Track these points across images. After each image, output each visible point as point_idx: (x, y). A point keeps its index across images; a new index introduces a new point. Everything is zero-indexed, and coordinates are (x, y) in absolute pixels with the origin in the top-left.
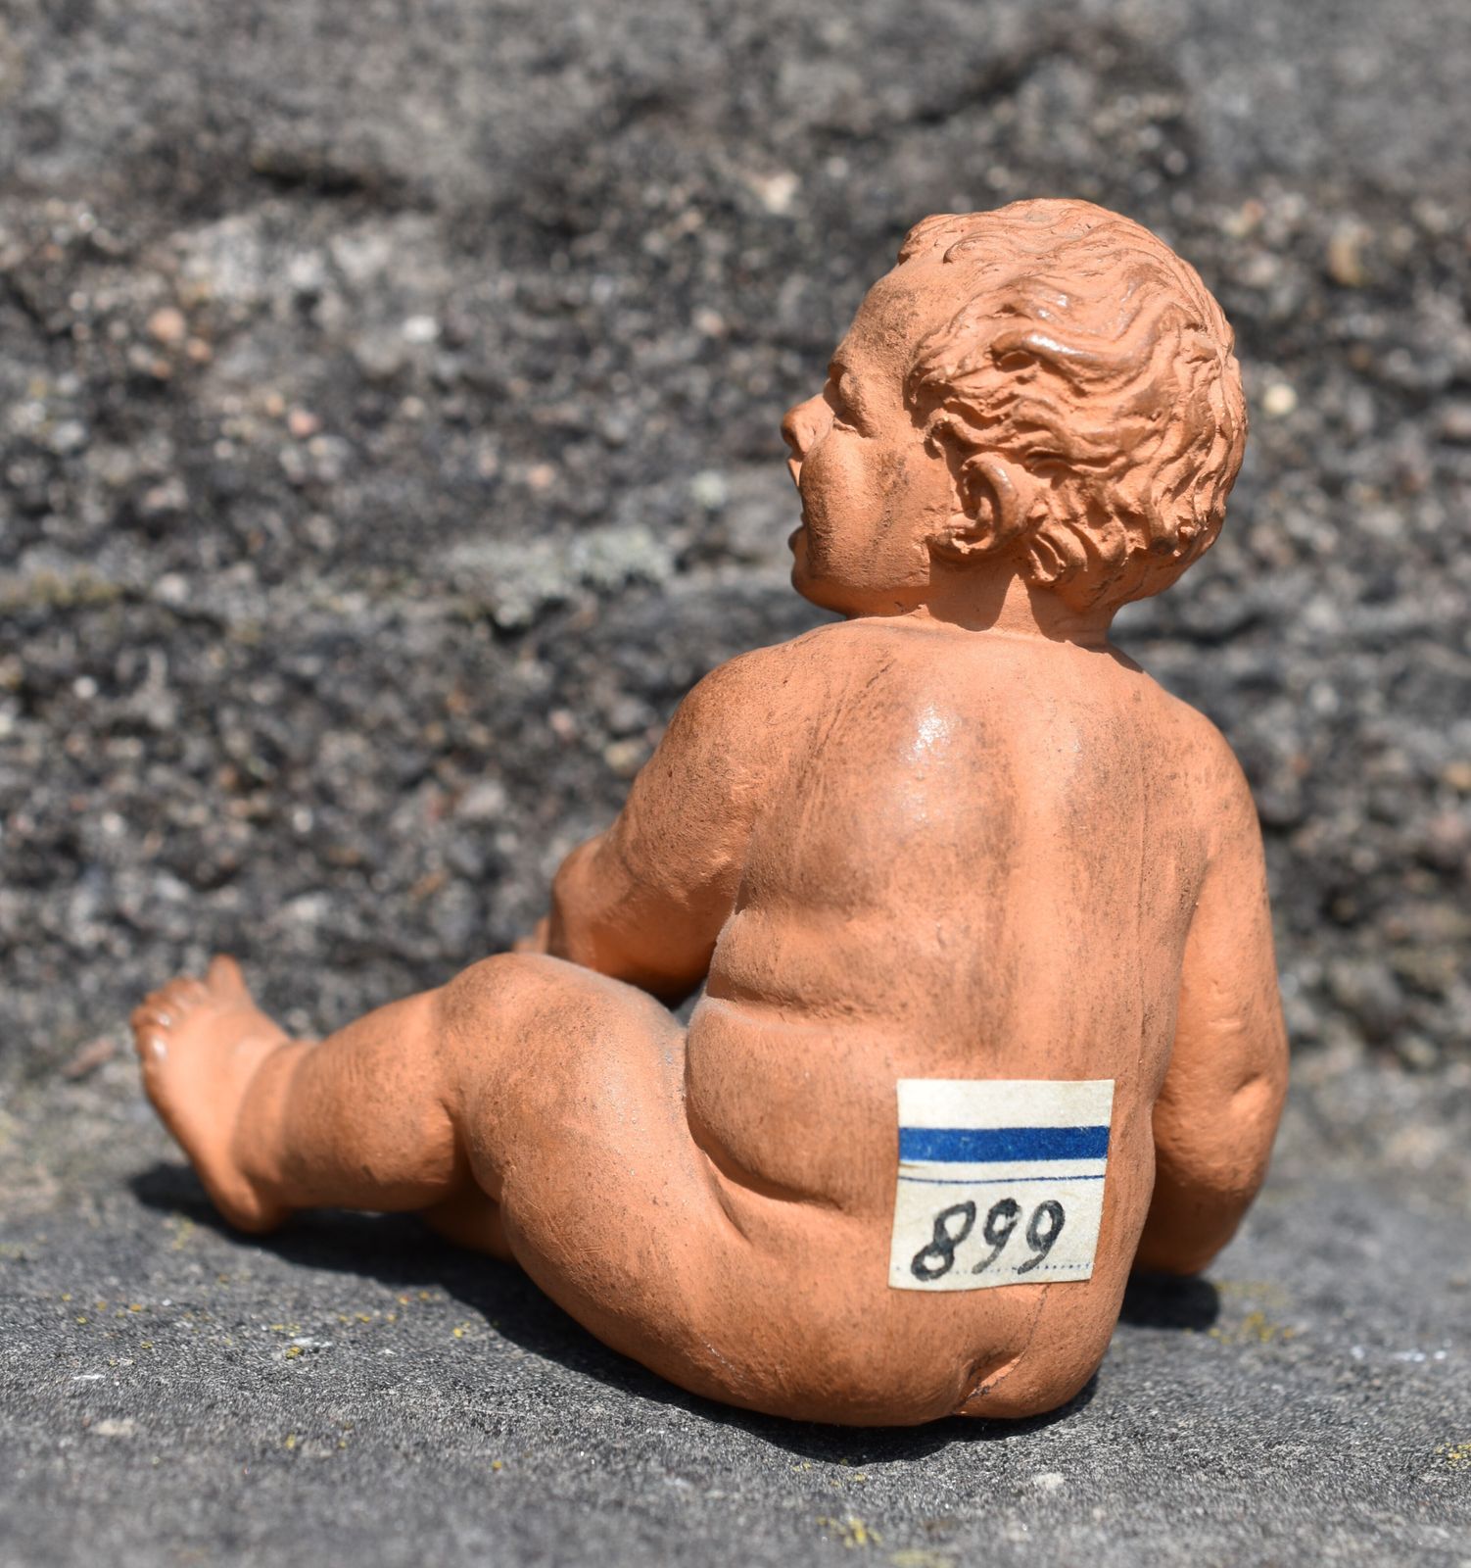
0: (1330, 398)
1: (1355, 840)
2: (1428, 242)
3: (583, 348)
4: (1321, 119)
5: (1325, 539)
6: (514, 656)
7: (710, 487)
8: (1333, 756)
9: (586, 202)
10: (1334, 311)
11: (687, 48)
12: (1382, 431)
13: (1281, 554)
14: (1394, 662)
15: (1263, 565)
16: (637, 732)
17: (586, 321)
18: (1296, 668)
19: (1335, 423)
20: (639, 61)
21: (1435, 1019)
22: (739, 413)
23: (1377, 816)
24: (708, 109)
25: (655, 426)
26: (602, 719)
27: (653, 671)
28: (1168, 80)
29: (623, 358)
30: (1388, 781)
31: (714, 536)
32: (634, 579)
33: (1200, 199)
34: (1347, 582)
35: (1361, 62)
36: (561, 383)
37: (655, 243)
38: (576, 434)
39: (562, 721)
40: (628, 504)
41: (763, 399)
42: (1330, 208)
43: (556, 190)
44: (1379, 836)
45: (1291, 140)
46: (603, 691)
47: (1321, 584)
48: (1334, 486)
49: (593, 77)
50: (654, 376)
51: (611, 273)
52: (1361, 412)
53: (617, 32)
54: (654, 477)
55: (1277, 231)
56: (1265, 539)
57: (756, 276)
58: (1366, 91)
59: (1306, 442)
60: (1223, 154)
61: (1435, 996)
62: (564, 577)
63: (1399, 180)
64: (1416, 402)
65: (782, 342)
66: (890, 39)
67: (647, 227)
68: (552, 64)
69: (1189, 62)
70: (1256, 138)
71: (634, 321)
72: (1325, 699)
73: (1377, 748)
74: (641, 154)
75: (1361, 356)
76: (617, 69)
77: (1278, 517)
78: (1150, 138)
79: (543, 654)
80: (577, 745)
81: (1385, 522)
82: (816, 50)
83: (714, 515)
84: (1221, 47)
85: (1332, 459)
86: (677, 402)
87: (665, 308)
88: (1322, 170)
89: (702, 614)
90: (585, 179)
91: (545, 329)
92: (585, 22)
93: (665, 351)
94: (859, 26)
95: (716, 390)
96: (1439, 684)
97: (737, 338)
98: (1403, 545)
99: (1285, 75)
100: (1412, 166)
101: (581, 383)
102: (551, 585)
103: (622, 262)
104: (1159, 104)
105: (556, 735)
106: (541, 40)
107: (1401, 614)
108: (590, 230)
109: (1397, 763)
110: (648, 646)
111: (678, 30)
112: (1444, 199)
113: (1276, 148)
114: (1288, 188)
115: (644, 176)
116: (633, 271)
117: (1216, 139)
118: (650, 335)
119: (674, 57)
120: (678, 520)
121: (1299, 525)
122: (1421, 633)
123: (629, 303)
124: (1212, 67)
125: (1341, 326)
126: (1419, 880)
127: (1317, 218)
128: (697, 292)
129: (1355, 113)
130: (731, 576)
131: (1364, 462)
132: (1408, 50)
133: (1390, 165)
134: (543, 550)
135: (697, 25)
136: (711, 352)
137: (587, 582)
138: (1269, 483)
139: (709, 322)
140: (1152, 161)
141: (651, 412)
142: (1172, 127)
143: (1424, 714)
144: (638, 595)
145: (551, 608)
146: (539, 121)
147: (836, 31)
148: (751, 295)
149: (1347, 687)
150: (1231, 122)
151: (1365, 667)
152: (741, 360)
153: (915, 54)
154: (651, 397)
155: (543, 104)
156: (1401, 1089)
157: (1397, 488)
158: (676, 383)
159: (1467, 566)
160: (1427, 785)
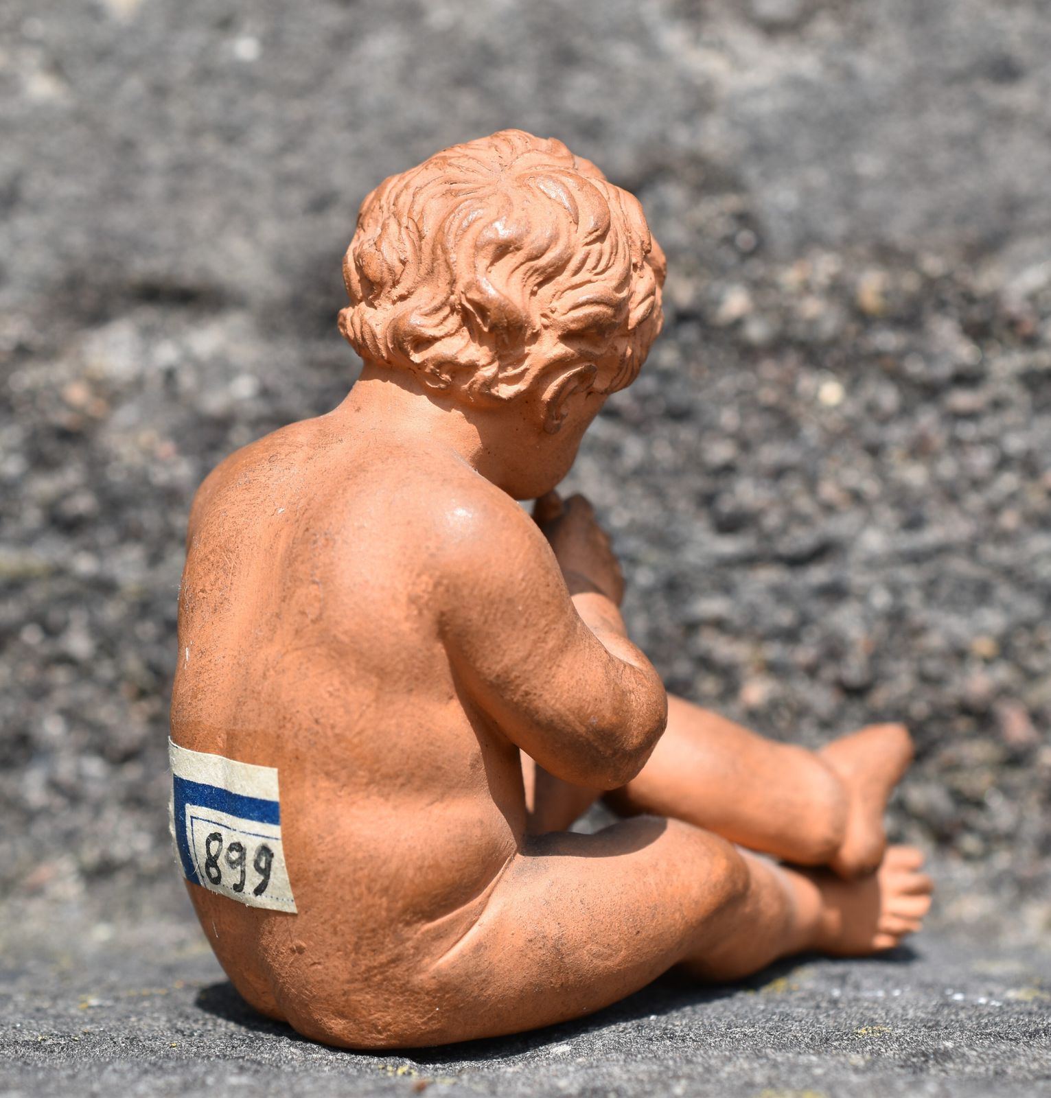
0: (868, 391)
1: (912, 696)
2: (930, 283)
4: (847, 204)
5: (870, 487)
8: (891, 638)
12: (905, 411)
13: (843, 500)
14: (929, 571)
15: (829, 509)
18: (857, 578)
19: (872, 408)
21: (981, 821)
23: (925, 679)
30: (931, 655)
33: (769, 263)
34: (888, 515)
35: (869, 164)
42: (858, 263)
44: (929, 693)
47: (870, 520)
48: (875, 451)
52: (889, 397)
55: (820, 282)
56: (828, 490)
58: (877, 185)
59: (853, 423)
60: (780, 233)
61: (979, 804)
63: (906, 241)
64: (931, 391)
69: (751, 173)
72: (881, 599)
73: (922, 630)
75: (888, 364)
77: (837, 475)
81: (915, 475)
84: (772, 162)
85: (871, 431)
88: (851, 239)
96: (961, 584)
98: (928, 489)
99: (820, 178)
100: (915, 231)
104: (731, 202)
107: (931, 536)
109: (935, 640)
112: (939, 252)
113: (815, 224)
114: (826, 251)
117: (776, 227)
121: (851, 480)
122: (946, 548)
124: (767, 176)
125: (871, 343)
126: (962, 724)
127: (849, 271)
129: (869, 200)
131: (897, 434)
132: (903, 155)
133: (899, 232)
140: (729, 241)
142: (743, 218)
143: (953, 604)
149: (896, 590)
151: (907, 574)
156: (961, 872)
157: (919, 450)
159: (975, 501)
160: (960, 654)
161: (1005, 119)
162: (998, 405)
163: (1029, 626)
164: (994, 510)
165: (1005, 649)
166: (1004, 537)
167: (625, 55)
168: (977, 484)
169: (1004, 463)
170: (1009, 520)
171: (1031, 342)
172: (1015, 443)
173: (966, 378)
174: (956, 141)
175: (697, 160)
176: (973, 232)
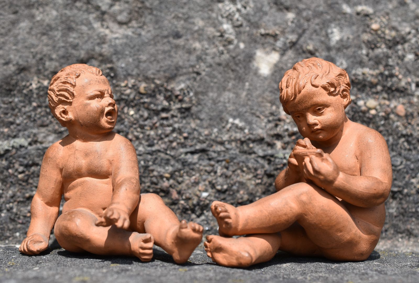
0: (141, 112)
2: (157, 86)
3: (13, 109)
5: (141, 136)
6: (2, 160)
7: (35, 131)
8: (144, 172)
9: (13, 86)
10: (142, 98)
11: (29, 60)
12: (150, 118)
13: (134, 139)
14: (154, 157)
16: (23, 172)
17: (13, 104)
19: (142, 116)
20: (21, 62)
22: (39, 118)
23: (153, 183)
24: (33, 70)
25: (25, 121)
26: (17, 170)
27: (26, 162)
28: (111, 62)
29: (20, 110)
30: (154, 176)
31: (35, 139)
32: (21, 146)
33: (118, 81)
34: (145, 143)
35: (143, 57)
36: (9, 115)
37: (25, 91)
38: (12, 123)
39: (10, 171)
40: (21, 134)
41: (43, 116)
42: (140, 81)
43: (8, 84)
44: (153, 186)
45: (132, 71)
46: (17, 166)
47: (141, 143)
48: (142, 127)
49: (14, 65)
50: (25, 113)
51: (18, 97)
52: (146, 114)
53: (17, 58)
54: (25, 130)
55: (130, 85)
57: (42, 96)
58: (145, 62)
59: (137, 120)
60: (121, 73)
62: (9, 146)
63: (152, 76)
64: (157, 113)
65: (46, 107)
66: (63, 57)
67: (23, 89)
68: (7, 63)
69: (114, 58)
70: (126, 71)
71: (22, 104)
72: (142, 163)
73: (153, 171)
74: (22, 77)
75: (146, 105)
76: (17, 64)
77: (132, 132)
78: (108, 71)
79: (6, 159)
80: (13, 174)
81: (152, 133)
82: (51, 59)
83: (35, 135)
84: (120, 56)
85: (141, 123)
86: (29, 117)
87: (27, 102)
88: (138, 75)
89: (33, 152)
90: (13, 82)
91: (6, 106)
92: (12, 56)
93: (27, 109)
94: (58, 55)
95: (35, 115)
96: (162, 159)
97: (39, 106)
98: (155, 137)
99: (131, 60)
100: (154, 74)
101: (12, 115)
102: (6, 148)
103: (19, 95)
104: (109, 65)
105: (9, 173)
106: (5, 59)
107: (155, 148)
108: (14, 91)
109: (155, 173)
110: (24, 158)
111: (28, 57)
112: (159, 79)
113: (130, 71)
114: (132, 79)
115: (22, 81)
116: (21, 96)
117: (120, 71)
118: (24, 107)
119: (27, 61)
120: (29, 137)
121: (136, 133)
122: (159, 151)
123: (20, 101)
124: (118, 59)
125: (142, 101)
127: (137, 83)
128: (32, 99)
129: (143, 65)
130: (39, 145)
131: (148, 123)
132: (152, 55)
133: (150, 74)
134: (6, 142)
135: (31, 57)
136: (35, 109)
137: (13, 147)
138: (131, 127)
139: (34, 104)
141: (25, 119)
142: (111, 69)
143: (160, 165)
144: (23, 149)
145: (7, 151)
146: (5, 73)
147: (54, 56)
148: (42, 99)
149: (146, 161)
150: (122, 68)
151: (149, 157)
152: (39, 110)
153: (68, 60)
154: (25, 117)
155: (6, 70)
157: (154, 127)
158: (29, 114)
159: (166, 140)
160: (162, 177)
161: (177, 47)
162: (173, 116)
163: (179, 170)
164: (171, 142)
165: (172, 175)
166: (174, 148)
167: (84, 28)
168: (167, 136)
169: (174, 131)
170: (174, 144)
171: (181, 101)
172: (176, 126)
173: (165, 110)
174: (164, 52)
175: (101, 55)
176: (167, 74)
